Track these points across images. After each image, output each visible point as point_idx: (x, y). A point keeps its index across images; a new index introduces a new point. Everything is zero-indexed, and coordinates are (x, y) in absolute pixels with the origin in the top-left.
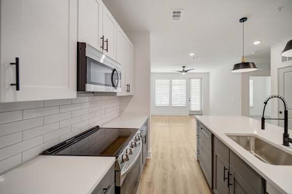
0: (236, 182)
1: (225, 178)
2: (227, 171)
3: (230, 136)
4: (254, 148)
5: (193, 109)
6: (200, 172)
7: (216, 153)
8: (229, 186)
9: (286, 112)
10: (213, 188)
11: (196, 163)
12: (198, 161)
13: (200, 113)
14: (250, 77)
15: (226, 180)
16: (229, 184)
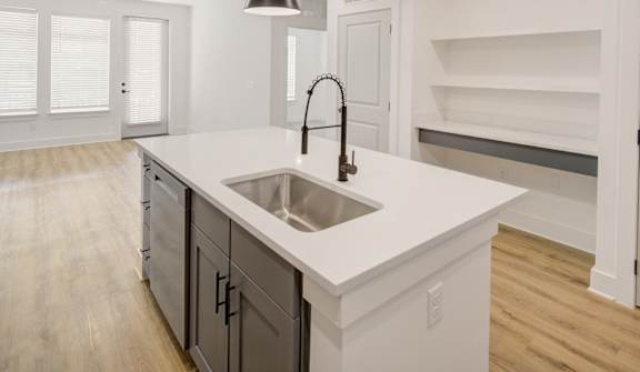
0: (244, 303)
1: (218, 304)
2: (223, 283)
3: (234, 185)
4: (288, 203)
5: (135, 119)
6: (153, 312)
7: (198, 240)
8: (227, 322)
9: (344, 110)
10: (188, 346)
11: (140, 288)
12: (147, 282)
13: (159, 130)
14: (290, 29)
15: (222, 308)
16: (228, 315)
